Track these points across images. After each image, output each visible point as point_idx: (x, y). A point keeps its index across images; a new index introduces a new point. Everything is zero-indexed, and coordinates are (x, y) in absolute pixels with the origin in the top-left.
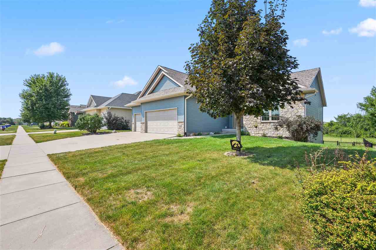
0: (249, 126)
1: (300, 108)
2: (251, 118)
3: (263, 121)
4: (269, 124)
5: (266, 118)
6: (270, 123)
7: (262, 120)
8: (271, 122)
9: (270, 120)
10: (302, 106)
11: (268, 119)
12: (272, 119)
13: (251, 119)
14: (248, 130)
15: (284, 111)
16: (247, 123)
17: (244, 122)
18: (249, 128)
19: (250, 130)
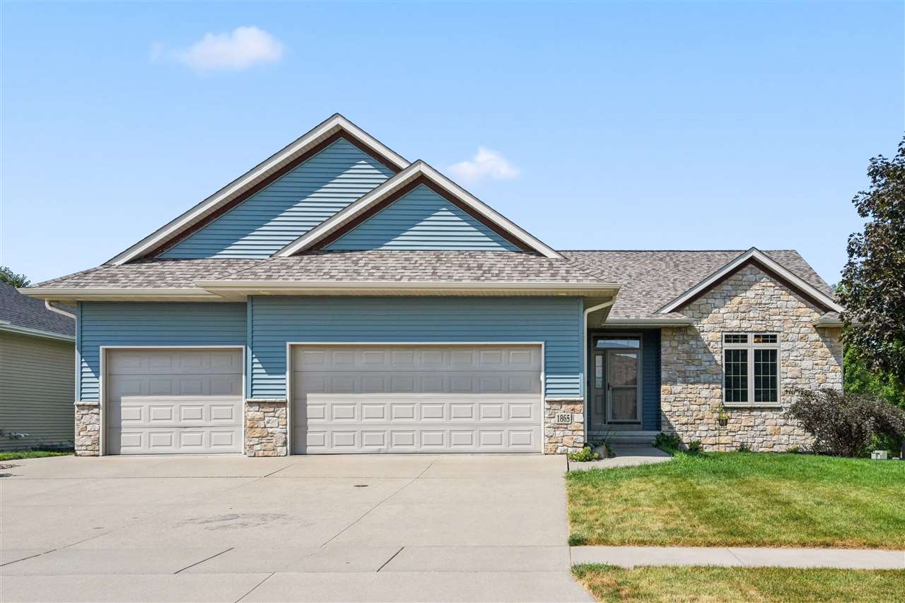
0: (684, 420)
1: (832, 368)
2: (690, 390)
3: (728, 404)
4: (746, 413)
5: (736, 393)
6: (751, 409)
7: (727, 400)
8: (754, 408)
9: (751, 402)
10: (835, 363)
11: (745, 399)
12: (757, 400)
13: (689, 395)
14: (680, 433)
15: (789, 375)
16: (675, 409)
17: (665, 407)
18: (684, 428)
19: (685, 434)
